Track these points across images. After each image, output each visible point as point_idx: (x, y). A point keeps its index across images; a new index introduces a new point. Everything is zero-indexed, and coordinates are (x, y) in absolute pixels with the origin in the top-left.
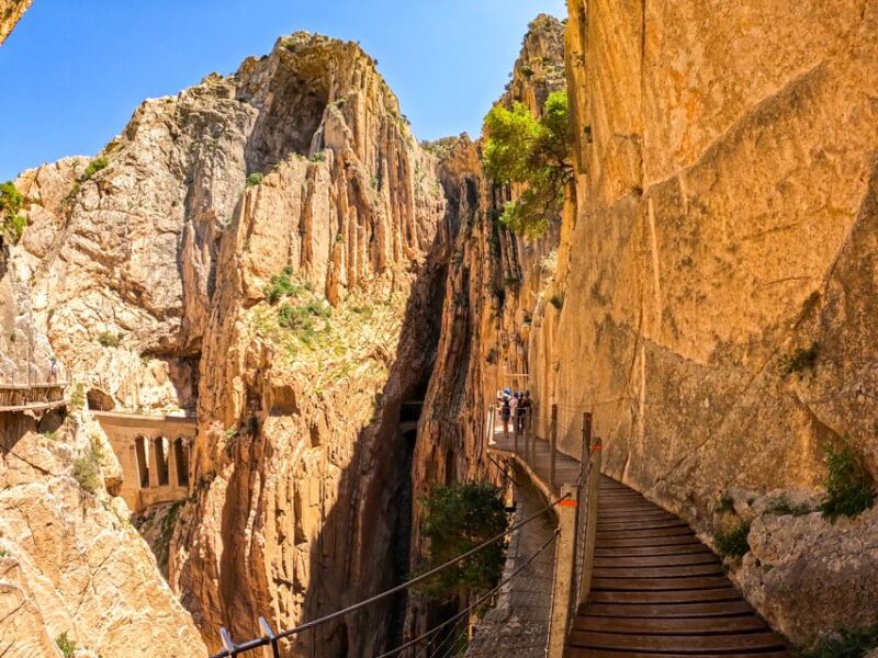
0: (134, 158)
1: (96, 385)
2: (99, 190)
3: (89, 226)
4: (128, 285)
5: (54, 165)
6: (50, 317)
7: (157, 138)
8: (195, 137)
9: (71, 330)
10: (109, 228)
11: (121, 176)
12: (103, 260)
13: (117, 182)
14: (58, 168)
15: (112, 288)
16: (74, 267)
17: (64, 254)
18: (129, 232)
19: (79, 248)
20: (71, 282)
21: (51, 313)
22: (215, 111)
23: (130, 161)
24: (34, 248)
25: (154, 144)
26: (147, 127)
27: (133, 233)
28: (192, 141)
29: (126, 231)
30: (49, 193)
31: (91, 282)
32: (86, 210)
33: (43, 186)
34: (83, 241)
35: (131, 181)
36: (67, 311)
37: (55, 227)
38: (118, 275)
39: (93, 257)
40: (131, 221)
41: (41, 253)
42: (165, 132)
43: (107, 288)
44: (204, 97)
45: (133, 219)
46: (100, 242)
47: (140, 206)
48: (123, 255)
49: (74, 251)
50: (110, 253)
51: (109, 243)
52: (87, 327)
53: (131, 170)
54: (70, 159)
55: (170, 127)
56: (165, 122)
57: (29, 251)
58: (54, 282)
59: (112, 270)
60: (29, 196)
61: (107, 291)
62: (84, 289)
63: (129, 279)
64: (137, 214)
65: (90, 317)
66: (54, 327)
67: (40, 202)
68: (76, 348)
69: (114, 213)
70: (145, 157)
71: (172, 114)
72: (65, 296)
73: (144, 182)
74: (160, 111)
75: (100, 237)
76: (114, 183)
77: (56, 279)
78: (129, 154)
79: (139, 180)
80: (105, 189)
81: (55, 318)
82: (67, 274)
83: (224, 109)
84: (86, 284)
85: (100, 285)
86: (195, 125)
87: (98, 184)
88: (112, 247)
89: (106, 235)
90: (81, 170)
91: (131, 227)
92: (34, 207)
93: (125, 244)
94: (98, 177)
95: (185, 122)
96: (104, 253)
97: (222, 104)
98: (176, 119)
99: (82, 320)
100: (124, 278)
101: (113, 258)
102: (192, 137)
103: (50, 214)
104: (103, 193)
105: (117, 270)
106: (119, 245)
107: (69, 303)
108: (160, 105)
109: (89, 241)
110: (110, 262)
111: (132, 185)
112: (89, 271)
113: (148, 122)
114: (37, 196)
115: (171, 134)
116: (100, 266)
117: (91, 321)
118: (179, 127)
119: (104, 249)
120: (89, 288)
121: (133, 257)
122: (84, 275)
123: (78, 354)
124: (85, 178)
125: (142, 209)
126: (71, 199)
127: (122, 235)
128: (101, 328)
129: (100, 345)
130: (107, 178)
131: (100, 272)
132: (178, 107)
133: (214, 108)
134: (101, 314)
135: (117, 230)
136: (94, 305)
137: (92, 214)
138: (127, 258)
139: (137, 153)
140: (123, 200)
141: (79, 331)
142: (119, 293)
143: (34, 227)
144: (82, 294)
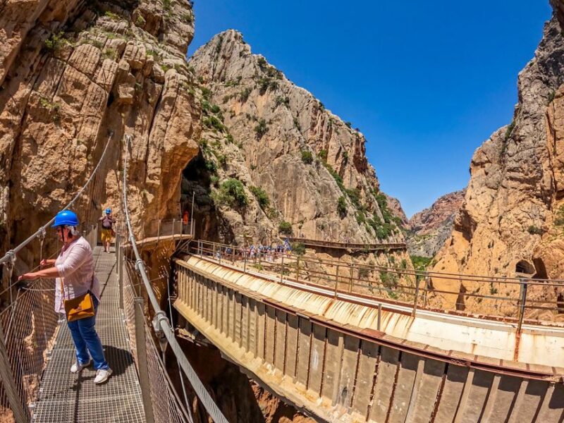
0: (527, 113)
1: (524, 258)
2: (515, 142)
3: (515, 165)
4: (546, 192)
5: (489, 140)
6: (500, 221)
7: (536, 91)
8: (557, 74)
9: (511, 227)
10: (526, 162)
11: (524, 127)
12: (528, 181)
13: (522, 132)
14: (492, 140)
15: (538, 197)
16: (511, 190)
17: (504, 185)
18: (539, 159)
19: (512, 179)
20: (512, 199)
21: (501, 218)
22: (556, 49)
23: (525, 116)
24: (492, 186)
25: (535, 96)
26: (527, 89)
27: (541, 159)
28: (557, 78)
29: (536, 159)
30: (492, 155)
31: (523, 196)
32: (510, 156)
33: (487, 152)
34: (512, 174)
35: (531, 127)
36: (510, 216)
37: (500, 171)
38: (539, 188)
39: (522, 181)
40: (537, 152)
41: (496, 187)
42: (539, 84)
43: (535, 197)
44: (547, 45)
45: (538, 150)
46: (523, 172)
47: (540, 139)
48: (539, 175)
49: (510, 181)
50: (531, 176)
51: (528, 170)
52: (521, 223)
53: (528, 120)
54: (496, 133)
55: (541, 79)
56: (537, 78)
57: (489, 188)
58: (501, 201)
59: (535, 186)
60: (482, 161)
61: (535, 200)
62: (521, 201)
63: (545, 188)
64: (539, 146)
65: (524, 217)
66: (502, 225)
67: (489, 162)
68: (514, 237)
69: (526, 152)
70: (534, 108)
71: (538, 70)
72: (509, 206)
73: (539, 124)
74: (529, 74)
75: (522, 169)
76: (520, 134)
77: (502, 200)
78: (523, 113)
79: (535, 124)
80: (518, 140)
81: (503, 220)
82: (508, 195)
83: (559, 43)
84: (521, 198)
85: (531, 197)
86: (553, 67)
87: (513, 138)
88: (531, 172)
89: (525, 166)
90: (503, 135)
91: (539, 155)
92: (486, 165)
93: (538, 168)
94: (513, 136)
95: (547, 70)
96: (527, 177)
97: (557, 41)
98: (541, 71)
99: (519, 219)
100: (542, 189)
101: (534, 178)
102: (556, 76)
103: (497, 165)
104: (517, 142)
105: (538, 185)
106: (535, 169)
107: (512, 211)
108: (527, 71)
109: (517, 173)
110: (533, 181)
111: (532, 129)
112: (521, 190)
113: (526, 86)
114: (486, 159)
115: (544, 83)
116: (528, 186)
117: (524, 220)
118: (546, 74)
119: (527, 175)
120: (523, 200)
121: (544, 174)
122: (518, 193)
123: (515, 239)
124: (506, 139)
125: (542, 141)
126: (502, 154)
127: (535, 163)
128: (530, 223)
129: (529, 234)
130: (516, 134)
131: (528, 189)
132: (538, 63)
133: (554, 47)
134: (531, 215)
135: (530, 161)
136: (526, 210)
137: (514, 158)
138: (542, 176)
139: (527, 109)
140: (529, 142)
141: (516, 226)
142: (542, 199)
143: (489, 175)
144: (520, 204)
